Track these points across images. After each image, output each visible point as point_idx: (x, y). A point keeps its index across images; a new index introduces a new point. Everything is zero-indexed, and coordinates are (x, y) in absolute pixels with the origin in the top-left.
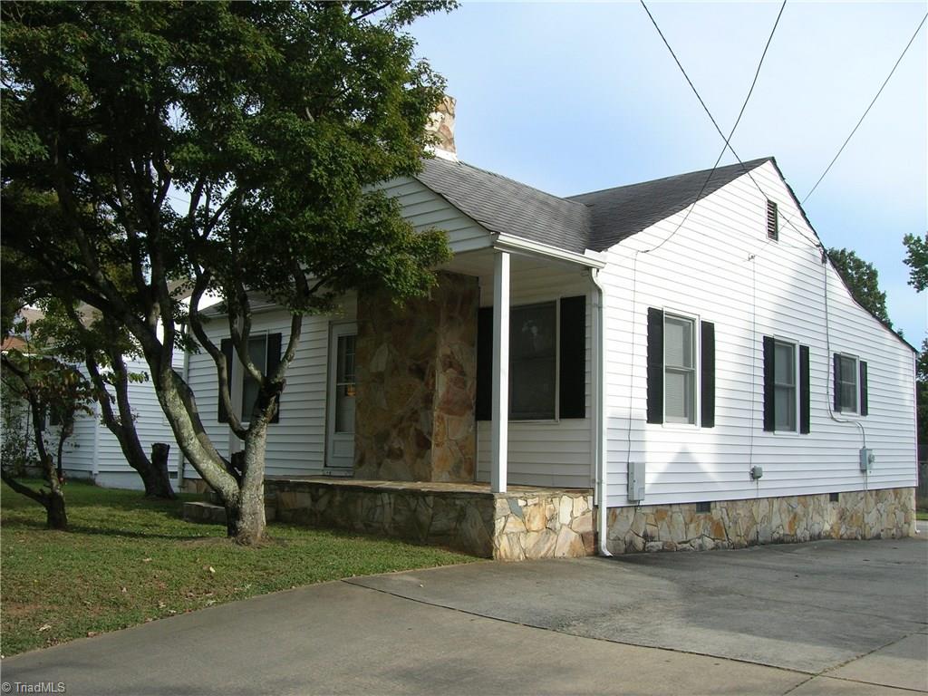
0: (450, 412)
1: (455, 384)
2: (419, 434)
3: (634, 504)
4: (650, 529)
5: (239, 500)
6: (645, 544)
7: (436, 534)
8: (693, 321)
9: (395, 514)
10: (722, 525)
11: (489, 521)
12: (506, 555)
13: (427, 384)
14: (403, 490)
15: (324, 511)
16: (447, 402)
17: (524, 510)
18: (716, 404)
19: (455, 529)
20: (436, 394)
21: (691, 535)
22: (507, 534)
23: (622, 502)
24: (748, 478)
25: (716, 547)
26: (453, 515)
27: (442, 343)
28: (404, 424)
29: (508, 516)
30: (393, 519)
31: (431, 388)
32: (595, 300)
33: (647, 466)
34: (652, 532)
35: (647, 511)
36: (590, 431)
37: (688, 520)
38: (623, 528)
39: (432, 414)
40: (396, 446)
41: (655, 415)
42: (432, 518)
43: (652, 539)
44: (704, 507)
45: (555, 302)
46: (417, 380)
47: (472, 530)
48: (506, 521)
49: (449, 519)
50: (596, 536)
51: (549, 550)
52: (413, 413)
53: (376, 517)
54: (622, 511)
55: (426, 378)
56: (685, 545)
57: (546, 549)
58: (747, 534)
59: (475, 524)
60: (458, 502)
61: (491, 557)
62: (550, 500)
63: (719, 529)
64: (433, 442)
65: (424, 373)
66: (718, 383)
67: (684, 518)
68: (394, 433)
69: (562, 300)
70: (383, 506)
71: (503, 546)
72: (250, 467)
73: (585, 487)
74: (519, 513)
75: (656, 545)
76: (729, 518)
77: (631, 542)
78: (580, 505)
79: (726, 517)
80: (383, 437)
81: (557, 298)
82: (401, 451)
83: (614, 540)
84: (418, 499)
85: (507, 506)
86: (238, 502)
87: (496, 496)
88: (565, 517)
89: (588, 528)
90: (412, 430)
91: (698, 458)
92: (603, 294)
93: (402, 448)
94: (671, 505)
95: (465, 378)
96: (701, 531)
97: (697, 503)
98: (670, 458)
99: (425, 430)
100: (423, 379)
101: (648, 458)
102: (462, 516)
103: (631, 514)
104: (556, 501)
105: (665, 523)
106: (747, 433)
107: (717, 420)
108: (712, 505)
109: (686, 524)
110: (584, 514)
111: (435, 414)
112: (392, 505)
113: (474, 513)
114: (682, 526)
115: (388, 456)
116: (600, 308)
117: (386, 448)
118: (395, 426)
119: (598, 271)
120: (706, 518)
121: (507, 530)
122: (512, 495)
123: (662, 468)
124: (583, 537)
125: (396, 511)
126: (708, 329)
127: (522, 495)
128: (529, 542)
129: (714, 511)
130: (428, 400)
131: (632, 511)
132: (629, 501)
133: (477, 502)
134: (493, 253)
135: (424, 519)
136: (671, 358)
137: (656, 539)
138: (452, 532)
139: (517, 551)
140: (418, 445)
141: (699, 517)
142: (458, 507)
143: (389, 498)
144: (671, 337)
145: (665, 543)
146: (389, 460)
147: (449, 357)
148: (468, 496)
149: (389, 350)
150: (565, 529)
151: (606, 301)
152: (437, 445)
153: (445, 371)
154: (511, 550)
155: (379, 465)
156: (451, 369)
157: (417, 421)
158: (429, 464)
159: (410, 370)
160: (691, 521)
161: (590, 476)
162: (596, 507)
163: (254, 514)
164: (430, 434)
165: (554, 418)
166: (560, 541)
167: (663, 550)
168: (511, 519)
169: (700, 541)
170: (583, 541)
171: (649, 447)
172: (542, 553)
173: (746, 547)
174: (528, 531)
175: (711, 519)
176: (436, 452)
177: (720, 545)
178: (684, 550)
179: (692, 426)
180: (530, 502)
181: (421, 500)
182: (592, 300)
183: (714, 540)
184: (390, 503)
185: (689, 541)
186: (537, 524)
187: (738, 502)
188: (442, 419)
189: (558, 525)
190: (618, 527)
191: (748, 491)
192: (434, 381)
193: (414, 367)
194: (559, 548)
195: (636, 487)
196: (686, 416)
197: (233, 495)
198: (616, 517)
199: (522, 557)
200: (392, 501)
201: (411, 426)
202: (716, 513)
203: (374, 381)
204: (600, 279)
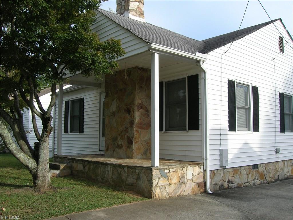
0: (141, 128)
1: (144, 116)
2: (128, 138)
3: (223, 168)
4: (231, 178)
5: (37, 171)
6: (228, 185)
7: (128, 185)
8: (249, 86)
9: (113, 175)
10: (263, 173)
11: (150, 180)
12: (159, 196)
13: (131, 116)
14: (116, 164)
15: (87, 172)
16: (141, 124)
17: (168, 174)
18: (260, 122)
19: (136, 183)
20: (135, 120)
21: (250, 179)
22: (159, 187)
23: (217, 167)
24: (274, 153)
25: (261, 184)
26: (135, 177)
27: (137, 98)
28: (123, 134)
29: (160, 178)
30: (112, 177)
31: (133, 118)
32: (203, 76)
33: (229, 150)
34: (232, 179)
35: (230, 170)
36: (202, 136)
37: (248, 173)
38: (218, 179)
39: (133, 129)
40: (120, 143)
41: (232, 127)
42: (127, 177)
43: (232, 182)
44: (255, 166)
45: (185, 78)
46: (127, 114)
47: (143, 184)
48: (159, 180)
49: (134, 178)
50: (205, 183)
51: (181, 192)
52: (126, 129)
53: (106, 176)
54: (217, 171)
55: (131, 113)
56: (247, 184)
57: (180, 192)
58: (274, 177)
59: (144, 182)
60: (137, 171)
61: (151, 198)
62: (181, 169)
63: (262, 176)
64: (134, 141)
65: (130, 111)
66: (260, 113)
67: (246, 172)
68: (119, 137)
69: (188, 77)
70: (108, 171)
71: (157, 192)
72: (41, 156)
73: (199, 162)
74: (165, 176)
75: (234, 185)
76: (266, 171)
77: (222, 185)
78: (197, 170)
79: (265, 170)
80: (115, 139)
81: (186, 76)
82: (122, 145)
83: (214, 185)
84: (121, 169)
85: (159, 173)
86: (36, 171)
87: (153, 168)
88: (189, 176)
89: (201, 180)
90: (126, 136)
91: (252, 146)
92: (206, 73)
93: (122, 144)
94: (240, 167)
95: (149, 113)
96: (254, 177)
97: (252, 165)
98: (240, 146)
99: (131, 136)
100: (130, 114)
101: (229, 147)
102: (138, 178)
103: (222, 173)
104: (185, 169)
105: (238, 175)
106: (273, 134)
107: (260, 129)
108: (259, 166)
109: (247, 175)
110: (199, 174)
111: (134, 129)
112: (111, 171)
113: (143, 176)
114: (245, 176)
115: (117, 147)
116: (205, 79)
117: (116, 144)
118: (119, 135)
119: (203, 63)
120: (256, 171)
121: (159, 184)
122: (161, 168)
123: (236, 151)
124: (199, 185)
125: (113, 174)
126: (255, 90)
127: (167, 167)
128: (171, 189)
129: (259, 168)
130: (132, 123)
131: (222, 171)
132: (221, 167)
133: (145, 171)
134: (150, 53)
135: (124, 178)
136: (239, 102)
137: (234, 182)
138: (135, 185)
139: (164, 194)
140: (128, 142)
141: (253, 171)
142: (137, 173)
143: (110, 168)
144: (239, 93)
145: (238, 184)
146: (117, 149)
147: (140, 104)
148: (141, 168)
149: (117, 103)
150: (189, 182)
151: (207, 76)
152: (136, 143)
153: (139, 110)
154: (162, 193)
155: (114, 151)
156: (142, 109)
157: (127, 132)
158: (132, 151)
159: (125, 110)
160: (250, 173)
161: (202, 156)
162: (205, 171)
163: (44, 177)
164: (133, 138)
165: (186, 130)
166: (187, 187)
167: (237, 187)
168: (161, 179)
169: (254, 182)
170: (198, 186)
171: (229, 142)
172: (178, 194)
173: (274, 182)
174: (170, 184)
175: (258, 172)
176: (135, 146)
177: (262, 182)
178: (247, 186)
179: (249, 132)
180: (171, 170)
181: (122, 169)
182: (201, 76)
183: (260, 180)
184: (111, 170)
185: (249, 182)
186: (175, 180)
187: (270, 164)
188: (138, 131)
189: (186, 180)
190: (216, 179)
191: (274, 158)
192: (134, 115)
193: (126, 109)
194: (187, 191)
195: (224, 160)
196: (246, 127)
197: (34, 168)
198: (215, 174)
199: (167, 196)
200: (111, 169)
201: (125, 134)
202: (260, 169)
203: (112, 116)
204: (204, 66)
